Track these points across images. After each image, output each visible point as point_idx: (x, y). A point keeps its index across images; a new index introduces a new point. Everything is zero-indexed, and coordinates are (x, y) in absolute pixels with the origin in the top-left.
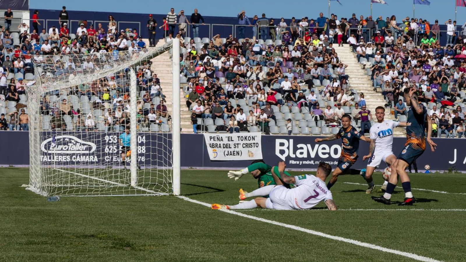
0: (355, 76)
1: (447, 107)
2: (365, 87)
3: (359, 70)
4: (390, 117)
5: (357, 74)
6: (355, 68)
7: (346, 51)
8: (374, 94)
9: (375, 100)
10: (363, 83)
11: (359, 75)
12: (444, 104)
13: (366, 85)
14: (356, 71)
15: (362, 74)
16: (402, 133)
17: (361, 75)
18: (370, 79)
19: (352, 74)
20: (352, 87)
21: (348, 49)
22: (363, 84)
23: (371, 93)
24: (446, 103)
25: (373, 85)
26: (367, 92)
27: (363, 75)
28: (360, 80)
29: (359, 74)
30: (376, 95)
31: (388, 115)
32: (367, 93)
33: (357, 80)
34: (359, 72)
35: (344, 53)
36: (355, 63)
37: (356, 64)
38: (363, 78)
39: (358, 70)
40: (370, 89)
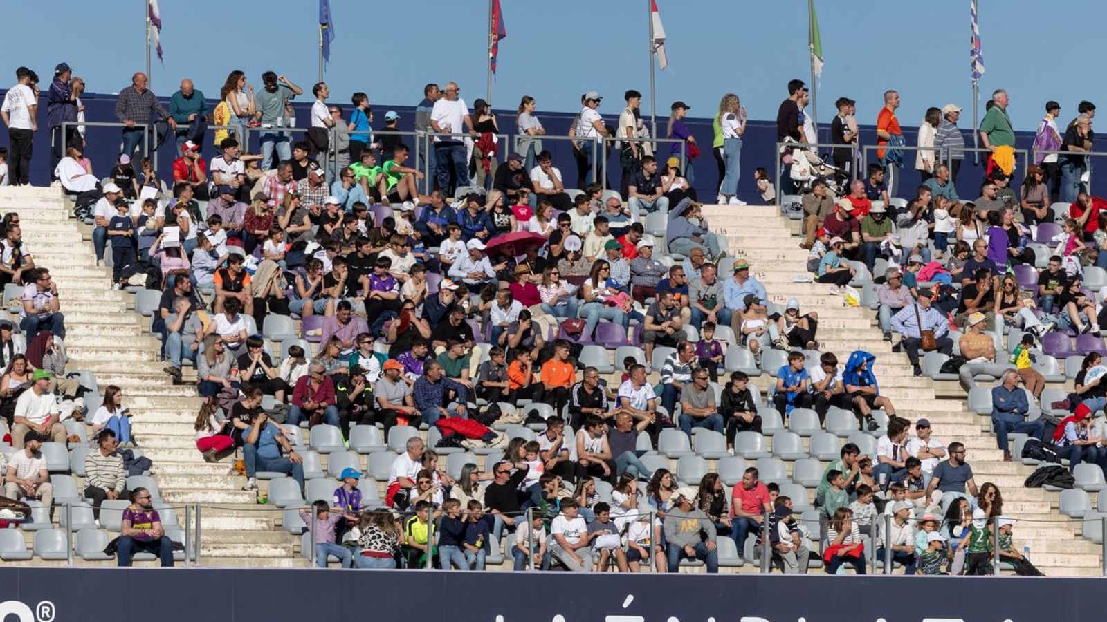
0: (86, 319)
1: (464, 443)
2: (130, 363)
3: (104, 291)
4: (231, 487)
5: (94, 309)
6: (87, 285)
7: (48, 217)
8: (165, 393)
9: (172, 417)
10: (122, 344)
11: (101, 314)
12: (448, 433)
13: (133, 356)
14: (90, 296)
15: (116, 309)
16: (284, 553)
17: (111, 314)
18: (149, 329)
19: (74, 308)
20: (75, 362)
21: (56, 205)
22: (122, 351)
23: (154, 389)
24: (461, 429)
25: (164, 355)
26: (136, 382)
27: (118, 314)
28: (104, 332)
29: (105, 309)
30: (174, 393)
31: (224, 478)
32: (137, 389)
33: (96, 332)
34: (102, 302)
35: (42, 222)
36: (88, 263)
37: (90, 268)
38: (122, 326)
39: (98, 292)
40: (147, 369)
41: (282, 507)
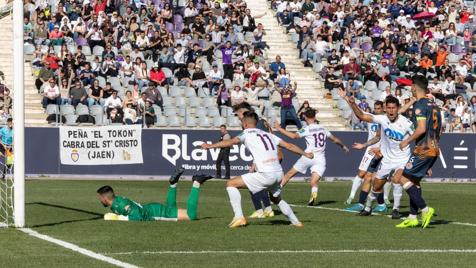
0: (274, 44)
1: (405, 87)
2: (289, 59)
3: (280, 34)
4: (324, 102)
5: (277, 41)
6: (275, 32)
7: (261, 9)
8: (301, 70)
9: (304, 78)
10: (287, 53)
11: (280, 43)
12: (400, 84)
13: (290, 57)
14: (276, 36)
15: (285, 41)
16: (342, 125)
17: (283, 42)
18: (296, 47)
19: (270, 40)
20: (270, 59)
21: (264, 5)
22: (286, 55)
23: (297, 68)
24: (404, 82)
25: (300, 56)
26: (291, 66)
27: (285, 42)
28: (281, 49)
29: (281, 41)
30: (305, 70)
31: (322, 99)
32: (292, 68)
33: (278, 49)
34: (280, 38)
35: (259, 10)
36: (275, 25)
37: (276, 26)
38: (286, 47)
39: (278, 35)
40: (295, 62)
41: (342, 110)
